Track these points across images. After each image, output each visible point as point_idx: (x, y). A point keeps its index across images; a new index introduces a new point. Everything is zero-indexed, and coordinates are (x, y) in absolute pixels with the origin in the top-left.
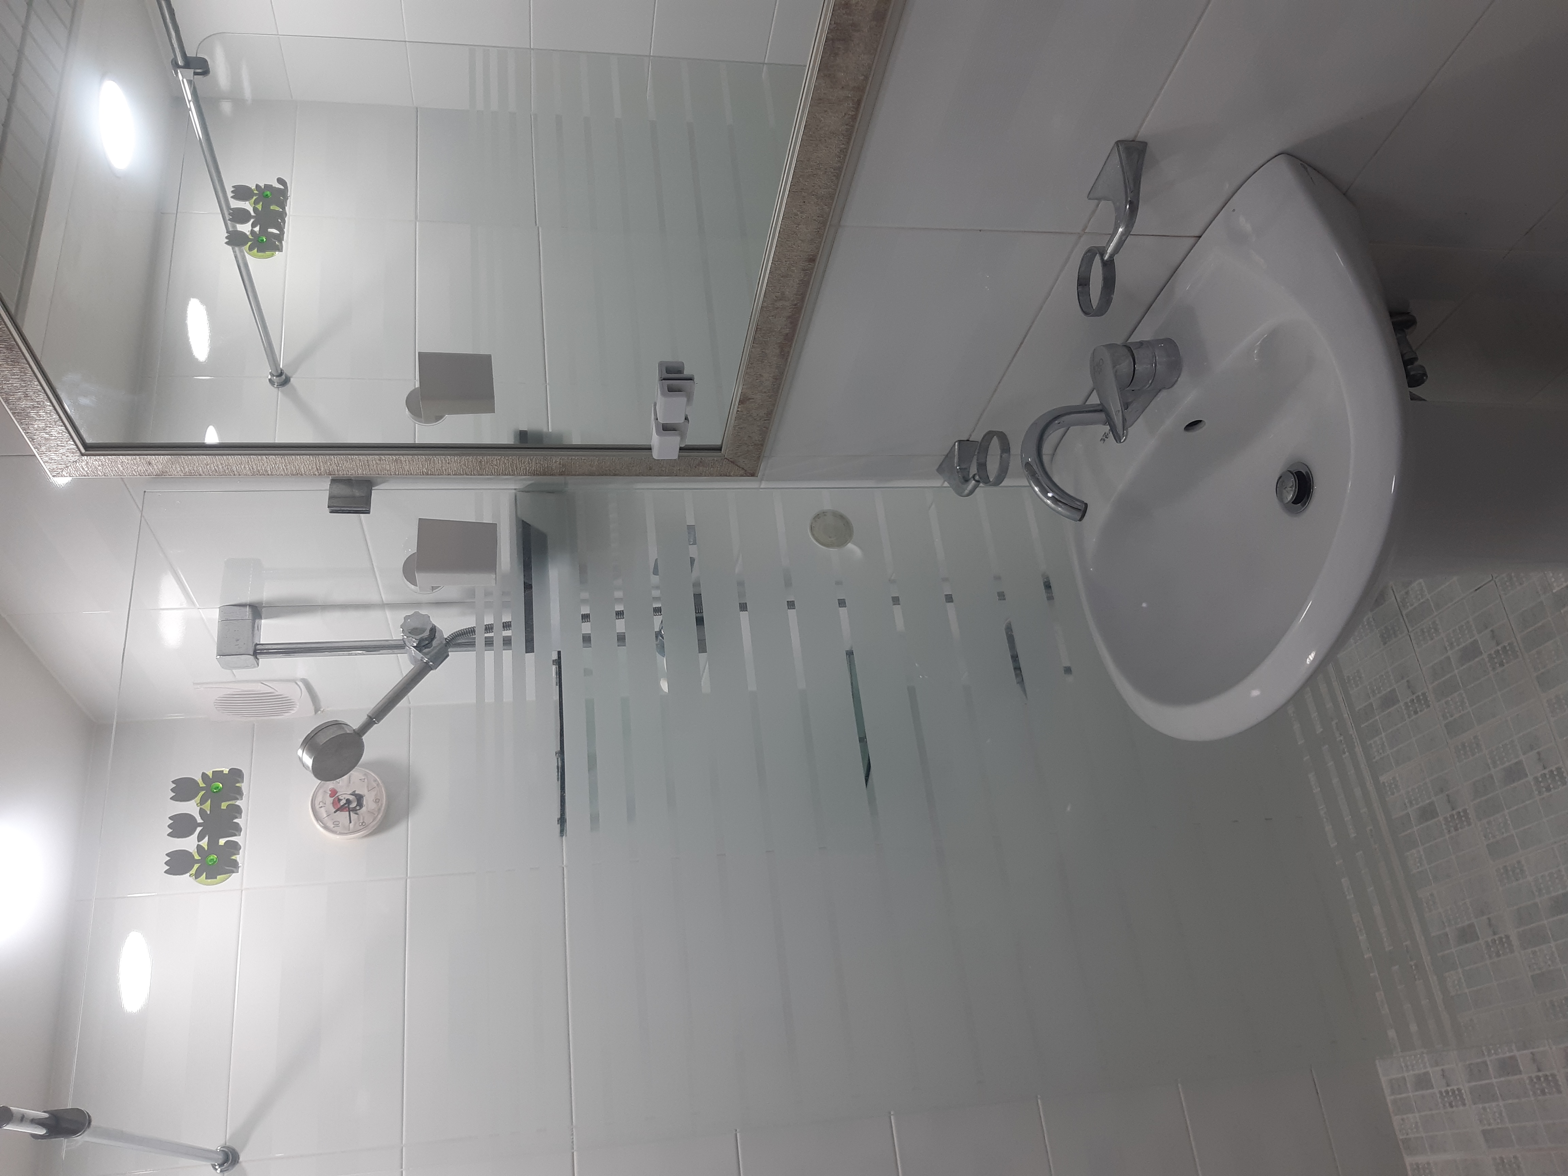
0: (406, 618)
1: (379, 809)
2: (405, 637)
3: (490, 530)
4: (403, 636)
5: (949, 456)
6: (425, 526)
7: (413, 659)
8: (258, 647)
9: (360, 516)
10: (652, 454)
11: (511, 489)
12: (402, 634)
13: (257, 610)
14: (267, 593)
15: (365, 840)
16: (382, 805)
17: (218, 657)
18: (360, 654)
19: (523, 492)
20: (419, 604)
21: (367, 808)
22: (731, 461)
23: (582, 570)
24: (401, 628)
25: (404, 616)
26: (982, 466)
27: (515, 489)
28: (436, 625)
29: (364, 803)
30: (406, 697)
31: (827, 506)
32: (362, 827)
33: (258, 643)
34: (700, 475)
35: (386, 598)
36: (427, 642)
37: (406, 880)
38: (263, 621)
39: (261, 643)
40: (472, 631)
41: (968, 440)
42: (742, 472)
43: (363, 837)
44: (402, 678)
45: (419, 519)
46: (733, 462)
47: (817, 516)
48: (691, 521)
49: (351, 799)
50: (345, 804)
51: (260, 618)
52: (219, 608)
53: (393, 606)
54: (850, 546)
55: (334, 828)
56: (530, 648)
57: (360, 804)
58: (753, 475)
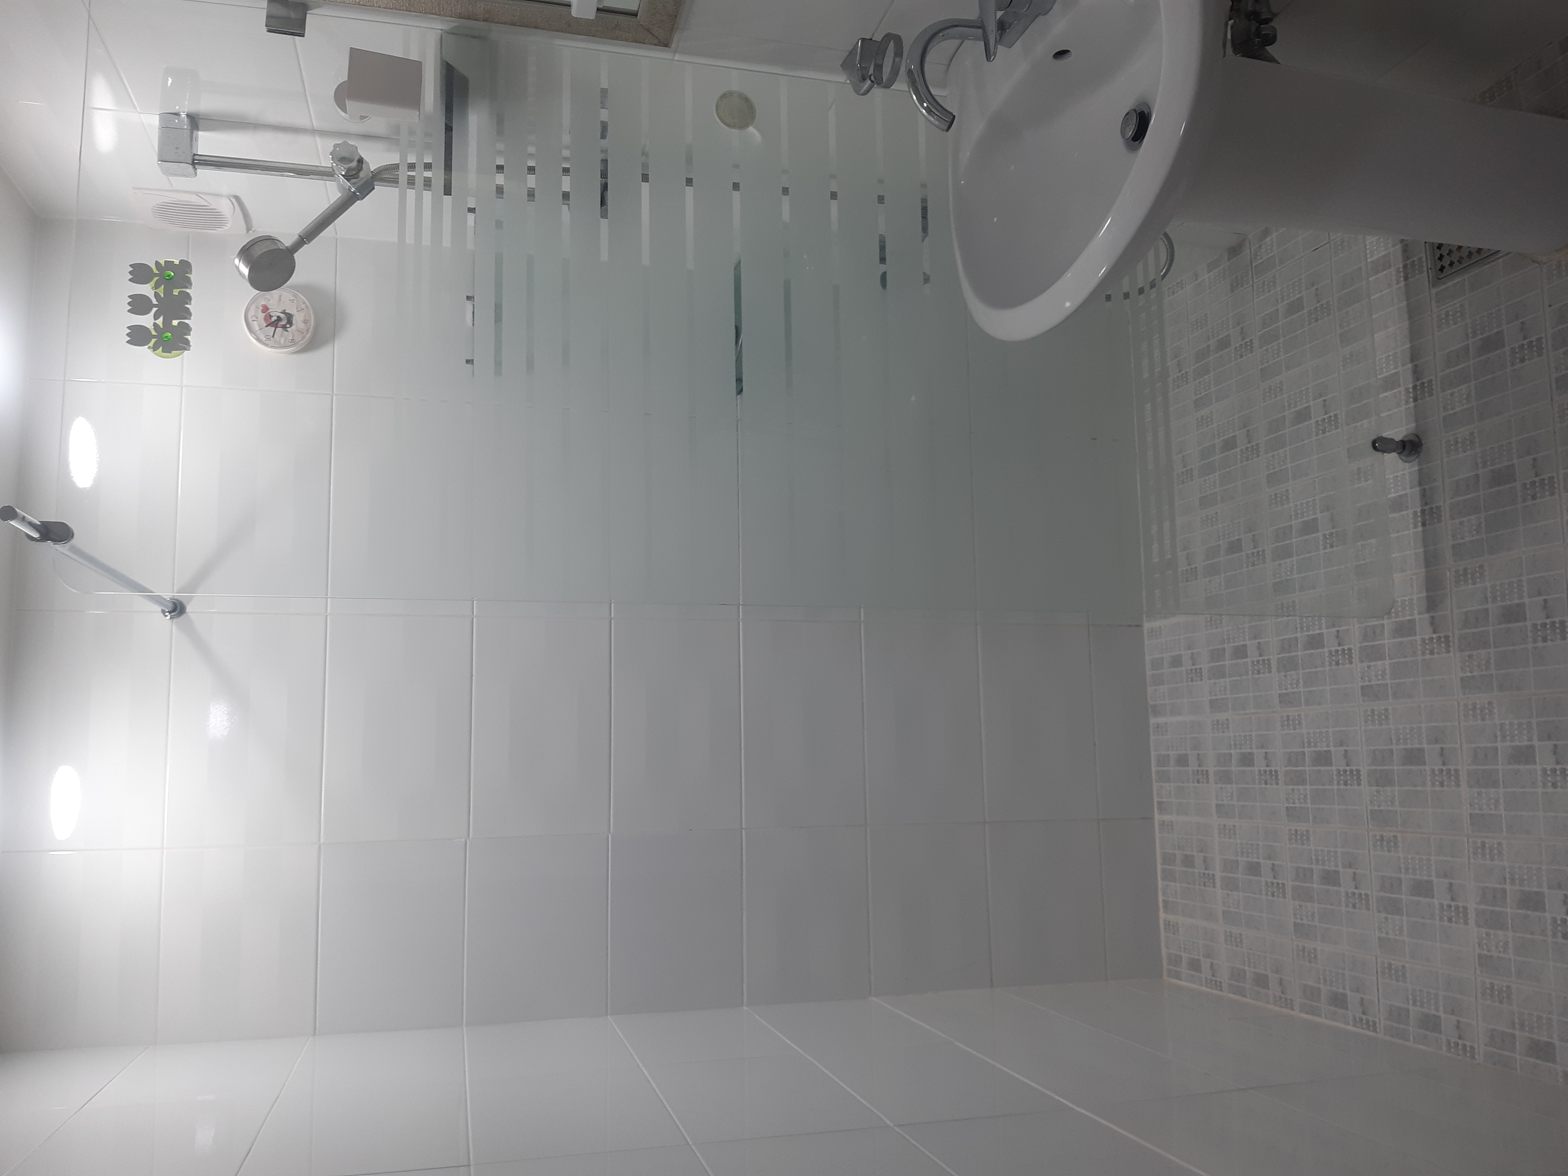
0: (336, 146)
1: (308, 330)
2: (334, 164)
3: (416, 67)
4: (332, 164)
5: (852, 53)
6: (356, 56)
7: (341, 188)
8: (196, 157)
9: (294, 38)
10: (571, 12)
11: (439, 29)
12: (332, 161)
13: (195, 121)
14: (206, 104)
15: (295, 356)
16: (310, 326)
17: (160, 162)
18: (291, 176)
19: (448, 33)
20: (348, 135)
21: (297, 327)
22: (646, 29)
23: (500, 121)
24: (330, 155)
25: (333, 144)
26: (879, 67)
27: (441, 30)
28: (364, 157)
29: (294, 322)
30: (333, 223)
31: (735, 88)
32: (292, 344)
33: (196, 153)
34: (617, 38)
35: (316, 124)
36: (355, 172)
37: (332, 397)
38: (200, 133)
39: (199, 153)
40: (396, 167)
41: (871, 39)
42: (656, 41)
43: (292, 353)
44: (329, 206)
45: (351, 48)
46: (648, 30)
47: (724, 96)
48: (604, 85)
49: (281, 316)
50: (276, 320)
51: (198, 129)
52: (159, 115)
53: (323, 133)
54: (751, 129)
55: (265, 342)
56: (448, 191)
57: (290, 322)
58: (666, 45)
